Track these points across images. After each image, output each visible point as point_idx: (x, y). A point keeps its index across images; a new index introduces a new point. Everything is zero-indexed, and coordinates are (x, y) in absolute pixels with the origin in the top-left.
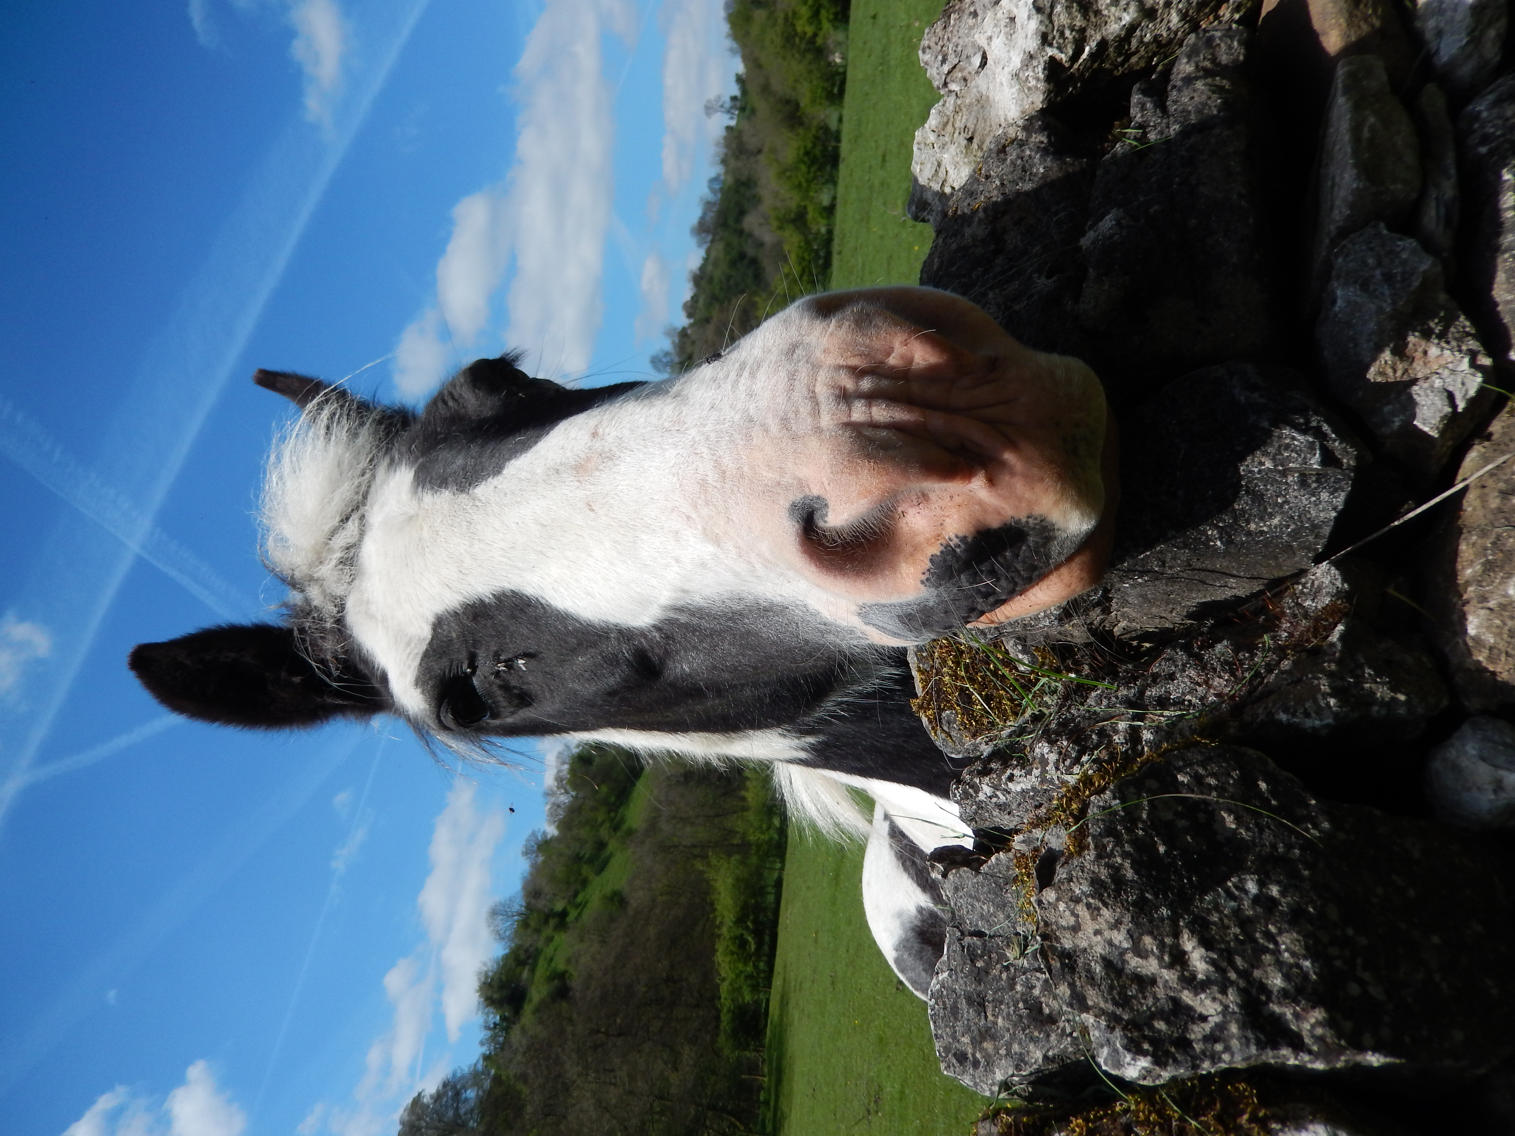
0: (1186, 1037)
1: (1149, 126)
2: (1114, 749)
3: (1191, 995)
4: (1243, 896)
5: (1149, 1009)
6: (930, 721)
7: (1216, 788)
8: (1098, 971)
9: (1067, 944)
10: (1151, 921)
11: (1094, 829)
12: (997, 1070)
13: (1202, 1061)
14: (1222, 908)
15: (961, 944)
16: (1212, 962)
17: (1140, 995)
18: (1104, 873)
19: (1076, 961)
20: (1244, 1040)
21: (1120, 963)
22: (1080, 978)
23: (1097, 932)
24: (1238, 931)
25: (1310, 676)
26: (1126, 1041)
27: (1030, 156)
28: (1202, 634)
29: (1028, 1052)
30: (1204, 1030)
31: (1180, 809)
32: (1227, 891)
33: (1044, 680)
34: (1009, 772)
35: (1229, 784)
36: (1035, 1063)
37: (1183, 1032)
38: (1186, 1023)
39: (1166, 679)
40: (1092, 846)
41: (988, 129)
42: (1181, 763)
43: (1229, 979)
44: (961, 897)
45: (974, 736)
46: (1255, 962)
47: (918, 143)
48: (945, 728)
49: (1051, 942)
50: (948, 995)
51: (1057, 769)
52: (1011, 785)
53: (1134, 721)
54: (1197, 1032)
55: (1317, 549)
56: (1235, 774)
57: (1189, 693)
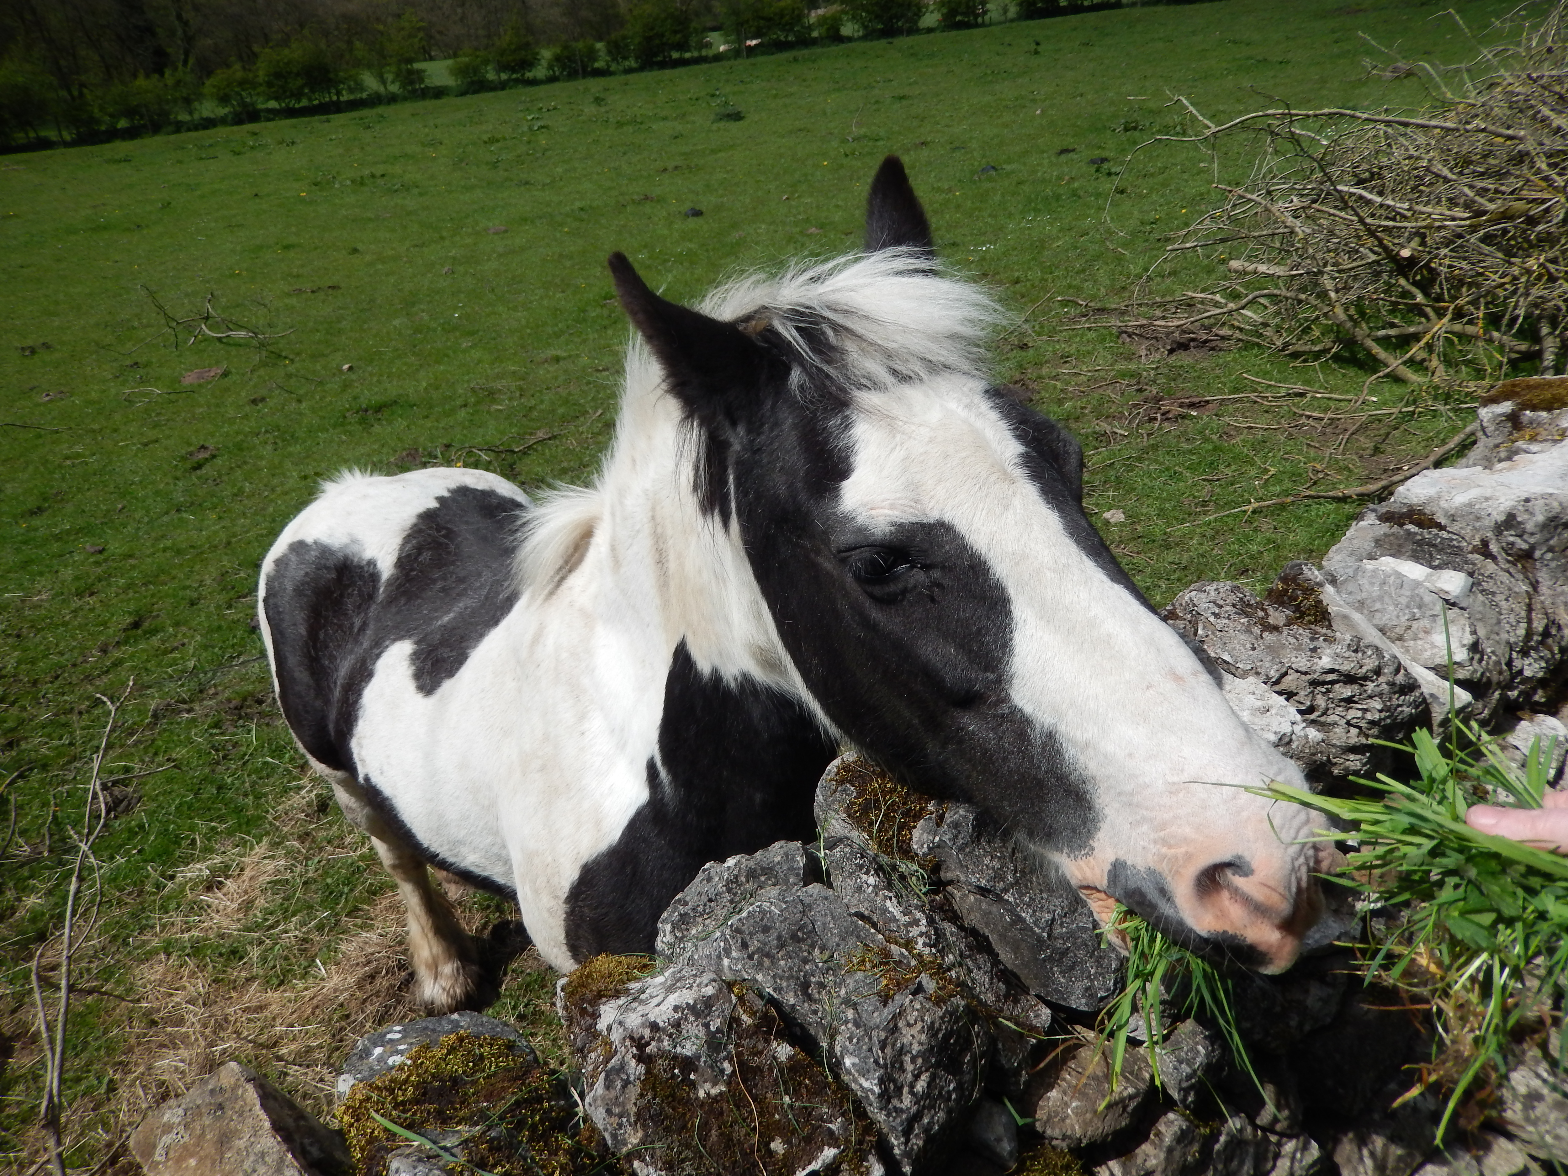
0: (891, 1099)
3: (907, 1091)
4: (948, 1086)
8: (898, 1045)
10: (927, 1057)
14: (941, 1081)
16: (922, 1091)
17: (898, 1070)
19: (896, 1033)
21: (905, 1053)
22: (892, 1039)
23: (913, 1036)
24: (937, 1093)
26: (881, 1077)
29: (786, 992)
30: (897, 1105)
31: (967, 1036)
32: (947, 1078)
34: (890, 894)
35: (980, 1048)
36: (785, 1000)
37: (893, 1097)
38: (897, 1096)
39: (978, 967)
42: (981, 1023)
43: (919, 1102)
52: (888, 901)
57: (979, 984)
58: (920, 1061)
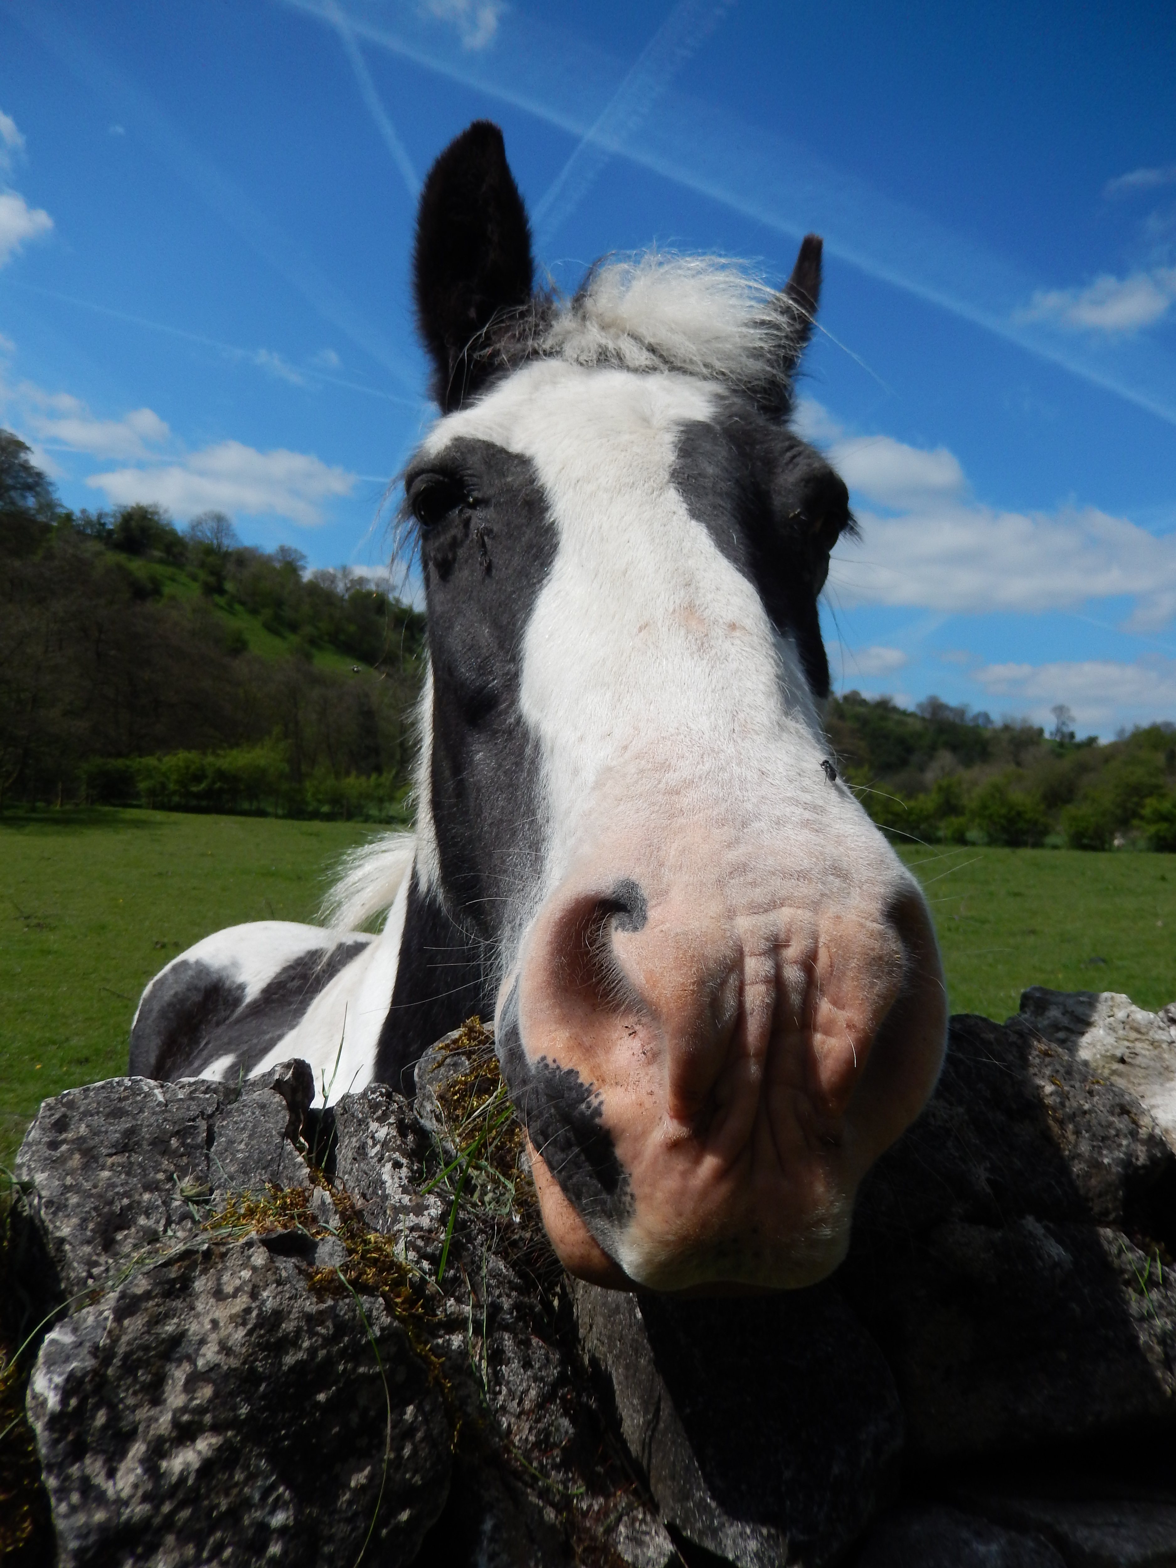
0: (86, 1453)
1: (1166, 1288)
2: (439, 1301)
3: (139, 1455)
4: (267, 1509)
5: (122, 1400)
6: (455, 1041)
7: (399, 1456)
8: (168, 1328)
9: (200, 1284)
10: (232, 1394)
11: (343, 1305)
12: (46, 1174)
13: (57, 1477)
14: (250, 1483)
15: (198, 1116)
16: (183, 1478)
17: (137, 1387)
18: (288, 1326)
19: (178, 1297)
20: (85, 1531)
21: (178, 1355)
22: (158, 1305)
23: (215, 1323)
24: (223, 1508)
25: (539, 1555)
26: (79, 1374)
27: (1120, 1145)
28: (579, 1396)
29: (68, 1216)
30: (97, 1475)
31: (372, 1413)
32: (273, 1487)
33: (510, 1186)
34: (404, 1161)
35: (405, 1473)
36: (55, 1227)
37: (93, 1449)
38: (104, 1452)
39: (524, 1359)
40: (323, 1306)
41: (1136, 1081)
42: (427, 1408)
43: (162, 1503)
44: (254, 1113)
45: (441, 1098)
46: (185, 1536)
47: (1112, 998)
48: (448, 1061)
49: (201, 1263)
50: (136, 1102)
51: (412, 1229)
52: (389, 1166)
53: (473, 1322)
54: (94, 1466)
55: (685, 1529)
56: (417, 1480)
57: (509, 1390)
58: (206, 1392)
